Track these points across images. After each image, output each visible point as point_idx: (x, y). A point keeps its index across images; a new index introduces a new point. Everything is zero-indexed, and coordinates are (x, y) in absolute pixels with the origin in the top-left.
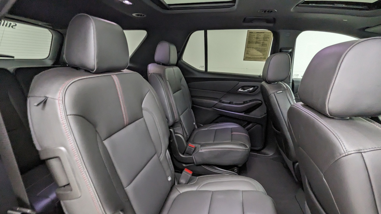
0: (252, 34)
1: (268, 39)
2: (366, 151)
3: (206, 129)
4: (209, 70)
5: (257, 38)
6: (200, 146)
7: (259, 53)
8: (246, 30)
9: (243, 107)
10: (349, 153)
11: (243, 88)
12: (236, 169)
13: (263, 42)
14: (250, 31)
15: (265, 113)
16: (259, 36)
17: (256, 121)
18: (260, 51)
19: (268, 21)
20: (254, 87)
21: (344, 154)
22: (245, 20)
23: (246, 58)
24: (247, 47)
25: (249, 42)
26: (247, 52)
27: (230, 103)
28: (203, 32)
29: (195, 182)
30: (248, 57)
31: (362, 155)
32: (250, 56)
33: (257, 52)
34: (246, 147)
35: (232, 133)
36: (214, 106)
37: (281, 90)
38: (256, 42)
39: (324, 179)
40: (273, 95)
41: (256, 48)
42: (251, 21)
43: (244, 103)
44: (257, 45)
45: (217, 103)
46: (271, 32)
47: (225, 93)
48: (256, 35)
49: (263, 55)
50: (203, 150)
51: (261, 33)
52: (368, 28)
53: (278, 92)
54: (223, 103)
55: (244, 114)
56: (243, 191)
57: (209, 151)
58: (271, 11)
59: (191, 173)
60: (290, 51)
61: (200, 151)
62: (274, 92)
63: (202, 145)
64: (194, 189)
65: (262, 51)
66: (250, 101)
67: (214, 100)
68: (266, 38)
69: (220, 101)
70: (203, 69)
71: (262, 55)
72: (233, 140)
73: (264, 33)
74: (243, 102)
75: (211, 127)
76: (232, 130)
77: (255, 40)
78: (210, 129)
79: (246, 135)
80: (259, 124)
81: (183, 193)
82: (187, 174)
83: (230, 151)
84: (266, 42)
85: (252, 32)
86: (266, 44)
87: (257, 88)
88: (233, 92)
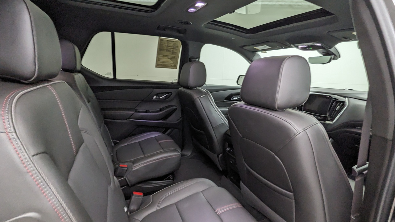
0: (163, 42)
1: (177, 48)
2: (307, 128)
3: (126, 144)
4: (118, 77)
5: (168, 46)
6: (131, 163)
7: (170, 61)
8: (158, 37)
9: (161, 114)
10: (300, 132)
11: (157, 95)
12: (171, 177)
13: (173, 51)
14: (162, 39)
15: (181, 118)
16: (169, 44)
17: (173, 126)
18: (171, 59)
19: (179, 31)
20: (168, 93)
21: (297, 134)
22: (158, 28)
23: (158, 66)
24: (159, 54)
25: (161, 49)
26: (158, 59)
27: (146, 112)
28: (109, 34)
29: (151, 202)
30: (159, 64)
31: (306, 132)
32: (161, 63)
33: (168, 59)
34: (179, 152)
35: (158, 142)
36: (130, 117)
37: (204, 95)
38: (167, 50)
39: (275, 156)
40: (198, 99)
41: (167, 56)
42: (164, 29)
43: (161, 110)
44: (168, 53)
45: (133, 114)
46: (180, 41)
47: (140, 102)
48: (166, 43)
49: (174, 63)
50: (137, 167)
51: (171, 42)
52: (245, 46)
53: (201, 97)
54: (139, 112)
55: (163, 121)
56: (202, 192)
57: (144, 166)
58: (188, 23)
59: (142, 194)
60: (197, 60)
61: (134, 169)
62: (198, 96)
63: (134, 162)
64: (154, 209)
65: (172, 59)
66: (167, 107)
67: (129, 111)
68: (175, 47)
69: (136, 111)
70: (111, 76)
71: (172, 63)
72: (164, 149)
73: (173, 41)
74: (159, 110)
75: (131, 141)
76: (157, 139)
77: (165, 48)
78: (131, 143)
79: (172, 140)
80: (176, 128)
81: (143, 219)
82: (137, 197)
83: (166, 160)
84: (175, 51)
85: (163, 40)
86: (176, 53)
87: (171, 95)
88: (149, 100)
